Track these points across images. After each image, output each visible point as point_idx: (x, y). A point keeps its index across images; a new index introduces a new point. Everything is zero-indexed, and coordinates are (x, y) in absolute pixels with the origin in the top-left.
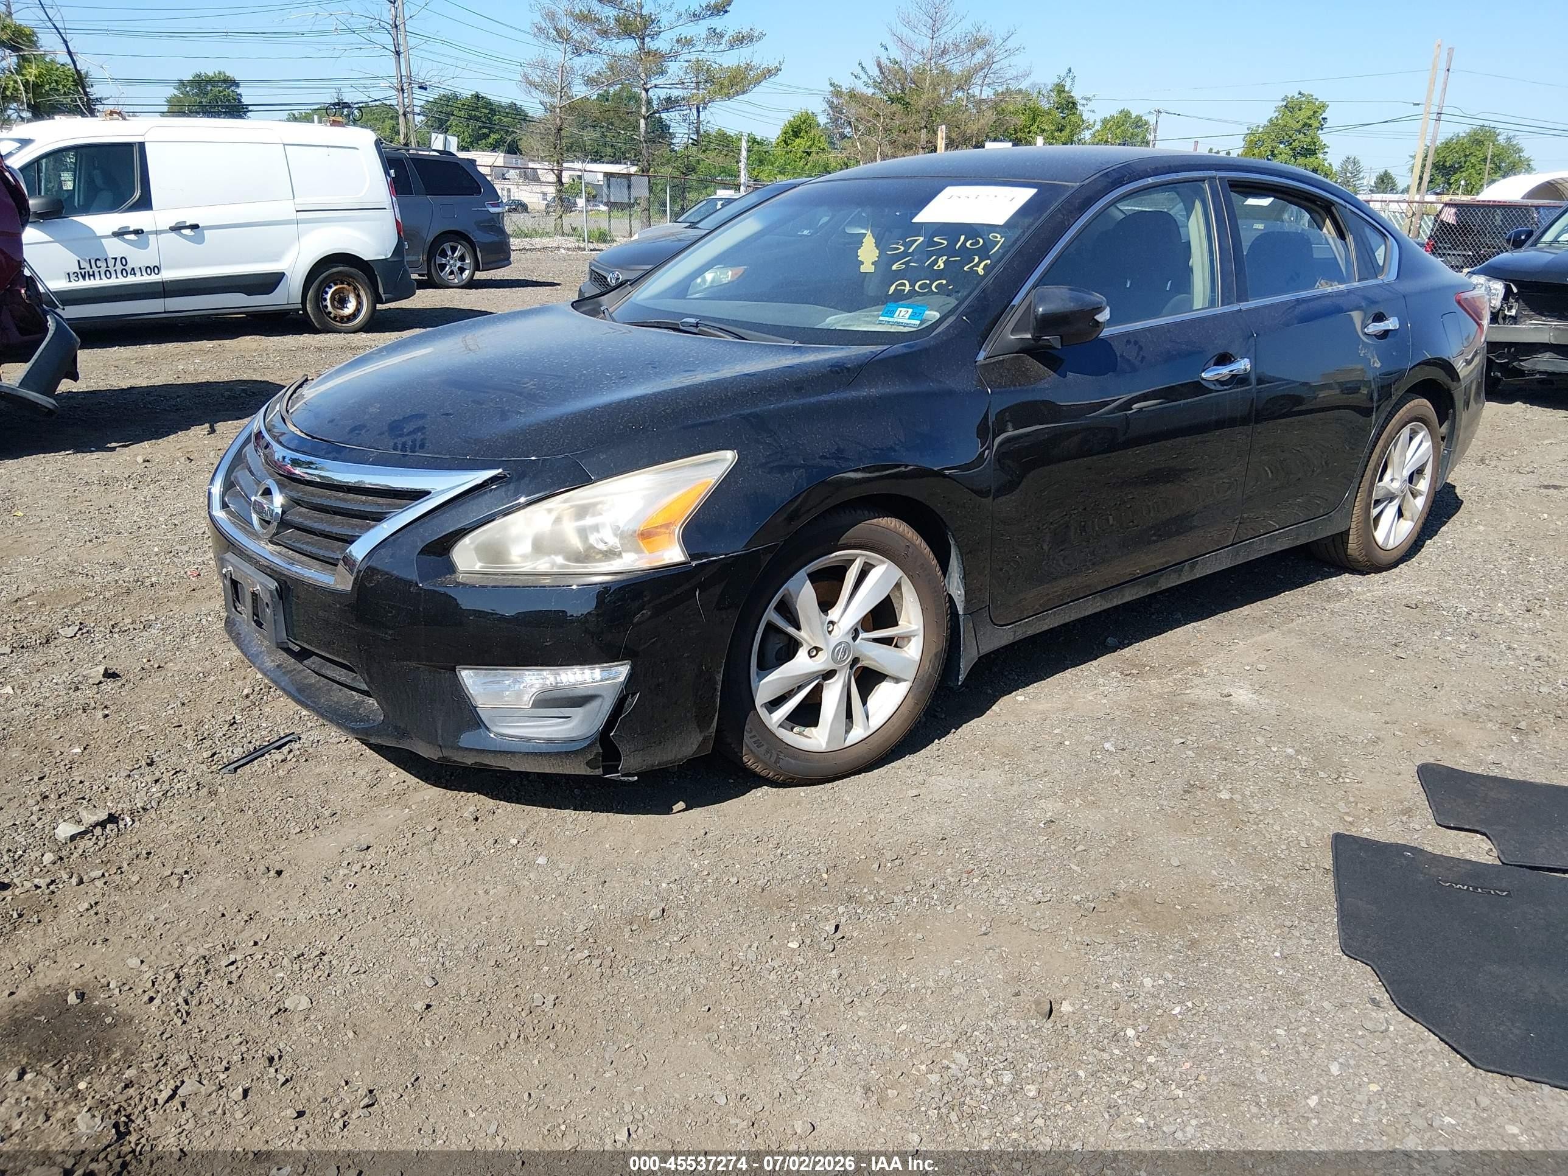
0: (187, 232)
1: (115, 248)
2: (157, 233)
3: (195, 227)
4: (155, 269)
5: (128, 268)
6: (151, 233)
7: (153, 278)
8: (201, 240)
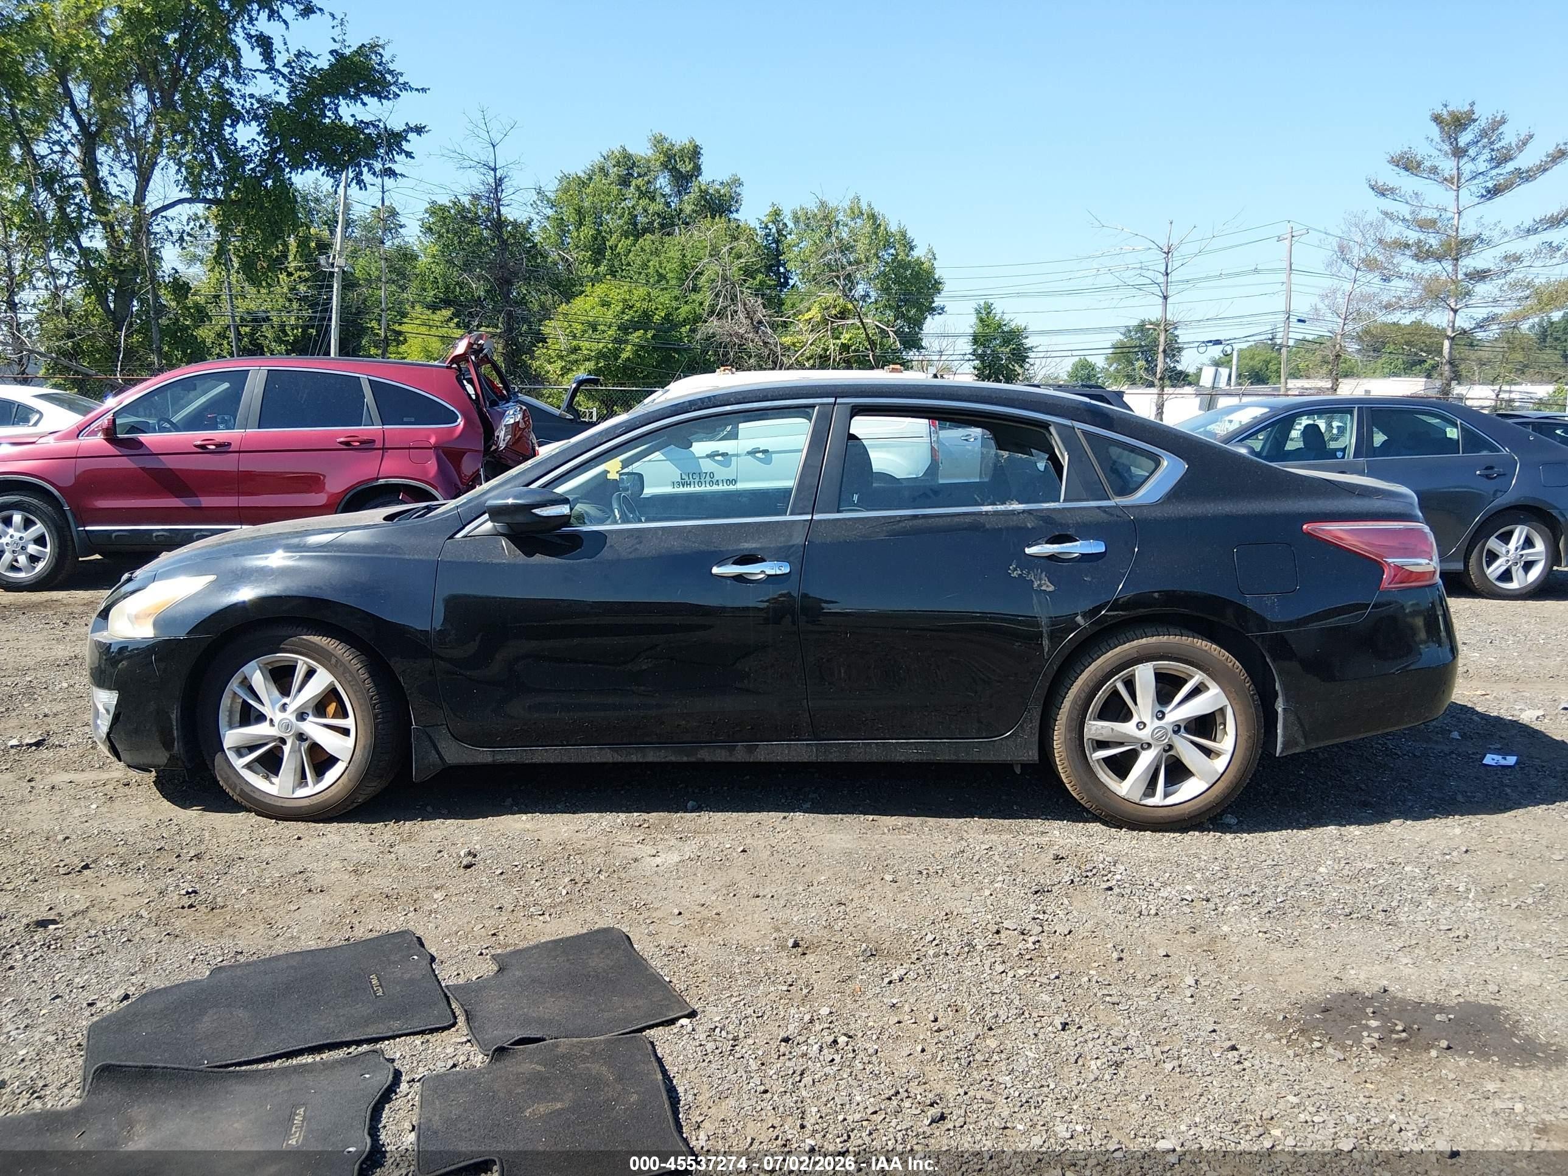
0: (759, 455)
1: (707, 466)
2: (737, 455)
3: (765, 452)
4: (734, 481)
5: (714, 480)
6: (733, 455)
7: (731, 487)
8: (767, 461)
